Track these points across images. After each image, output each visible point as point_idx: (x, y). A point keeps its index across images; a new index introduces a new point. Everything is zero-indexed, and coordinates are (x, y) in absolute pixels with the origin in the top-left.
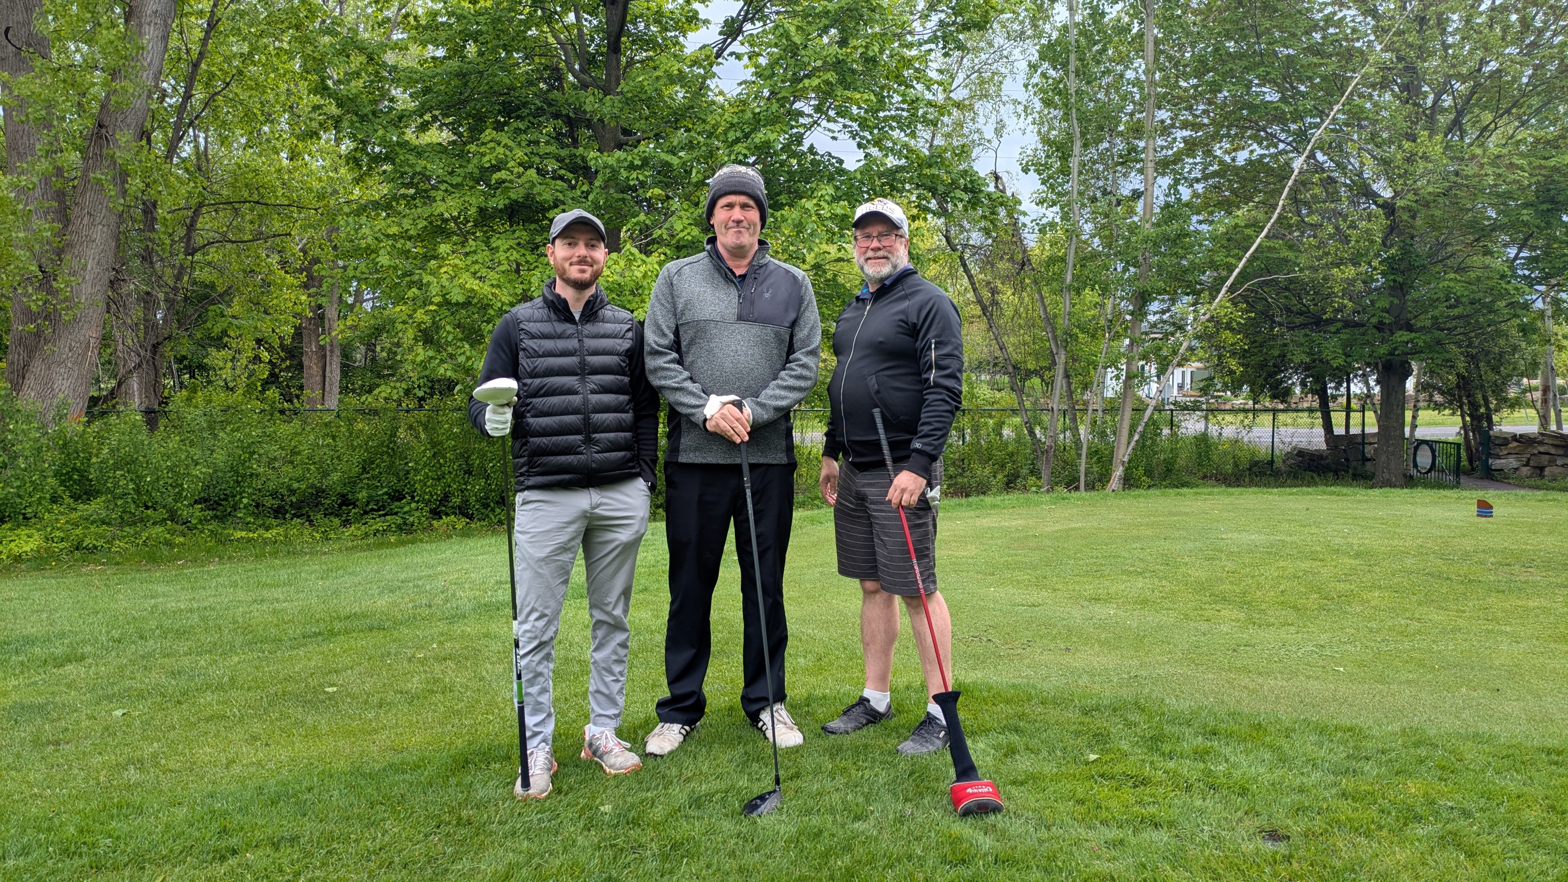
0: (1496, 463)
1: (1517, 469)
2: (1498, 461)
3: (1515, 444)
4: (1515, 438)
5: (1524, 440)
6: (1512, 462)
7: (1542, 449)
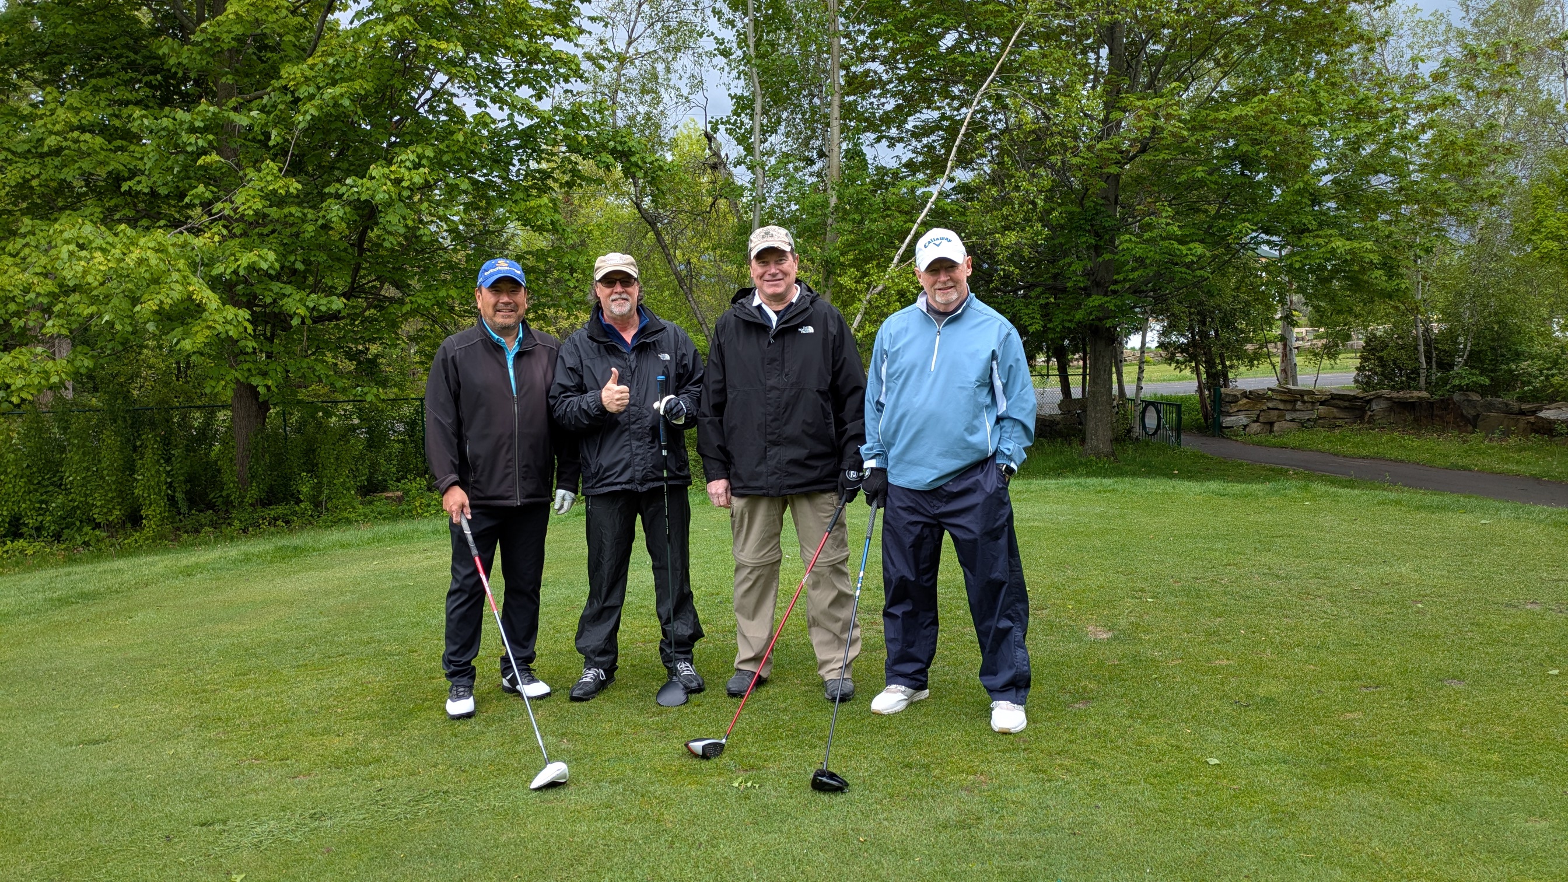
0: (1227, 421)
1: (1245, 426)
2: (1228, 419)
3: (1245, 401)
4: (1245, 394)
5: (1254, 397)
6: (1242, 419)
7: (1270, 405)
